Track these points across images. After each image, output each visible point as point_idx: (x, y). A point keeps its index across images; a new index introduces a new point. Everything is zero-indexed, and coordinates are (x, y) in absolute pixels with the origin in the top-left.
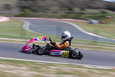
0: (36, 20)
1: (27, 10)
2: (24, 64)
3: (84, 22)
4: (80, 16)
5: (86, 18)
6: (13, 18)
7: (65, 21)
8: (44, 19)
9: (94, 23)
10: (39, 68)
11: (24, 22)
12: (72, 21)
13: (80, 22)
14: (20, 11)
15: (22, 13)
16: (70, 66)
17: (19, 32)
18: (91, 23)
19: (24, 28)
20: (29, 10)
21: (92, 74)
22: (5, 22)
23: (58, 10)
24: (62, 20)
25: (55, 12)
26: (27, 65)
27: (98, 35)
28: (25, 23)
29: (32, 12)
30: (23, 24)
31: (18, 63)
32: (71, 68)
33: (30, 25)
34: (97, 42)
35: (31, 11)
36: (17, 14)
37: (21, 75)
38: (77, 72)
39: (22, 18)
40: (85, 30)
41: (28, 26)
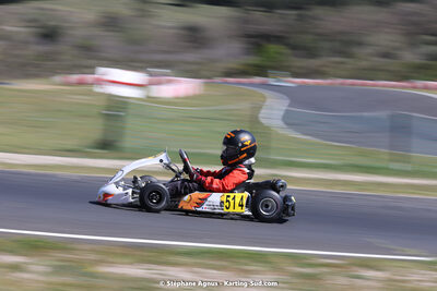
1: (273, 48)
2: (266, 262)
6: (218, 80)
7: (426, 88)
8: (342, 84)
10: (320, 279)
11: (265, 97)
14: (248, 52)
15: (253, 60)
20: (283, 47)
22: (187, 98)
23: (397, 44)
24: (415, 88)
25: (386, 55)
26: (276, 269)
28: (268, 101)
29: (296, 56)
31: (243, 261)
33: (286, 112)
35: (288, 51)
36: (233, 64)
39: (257, 80)
41: (282, 113)
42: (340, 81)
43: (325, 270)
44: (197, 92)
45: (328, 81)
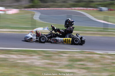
0: (45, 10)
1: (36, 1)
2: (36, 53)
3: (93, 10)
4: (90, 4)
5: (96, 6)
6: (23, 9)
7: (75, 9)
9: (104, 10)
10: (51, 57)
12: (81, 9)
13: (90, 10)
14: (30, 2)
15: (31, 4)
16: (82, 53)
17: (30, 23)
18: (101, 10)
19: (34, 18)
21: (104, 60)
22: (15, 14)
24: (72, 9)
25: (64, 2)
26: (39, 54)
27: (108, 22)
28: (35, 14)
29: (42, 3)
30: (33, 15)
31: (31, 53)
32: (83, 55)
33: (40, 16)
34: (108, 29)
35: (40, 2)
36: (27, 5)
37: (34, 64)
38: (89, 58)
39: (32, 9)
40: (95, 17)
41: (39, 16)
42: (53, 8)
43: (52, 54)
44: (18, 12)
45: (50, 9)
